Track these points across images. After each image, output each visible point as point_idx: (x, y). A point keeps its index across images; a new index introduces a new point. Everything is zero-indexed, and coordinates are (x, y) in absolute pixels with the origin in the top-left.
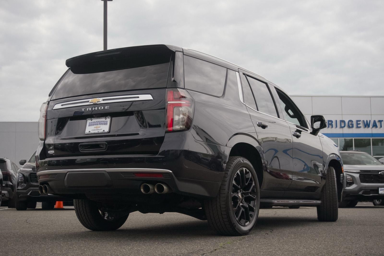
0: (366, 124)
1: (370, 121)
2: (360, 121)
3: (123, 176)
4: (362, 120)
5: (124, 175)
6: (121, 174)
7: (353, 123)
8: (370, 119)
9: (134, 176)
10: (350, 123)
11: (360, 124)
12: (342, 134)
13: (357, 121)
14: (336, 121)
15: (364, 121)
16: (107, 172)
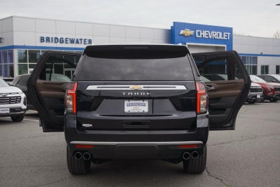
6: (169, 146)
16: (157, 145)
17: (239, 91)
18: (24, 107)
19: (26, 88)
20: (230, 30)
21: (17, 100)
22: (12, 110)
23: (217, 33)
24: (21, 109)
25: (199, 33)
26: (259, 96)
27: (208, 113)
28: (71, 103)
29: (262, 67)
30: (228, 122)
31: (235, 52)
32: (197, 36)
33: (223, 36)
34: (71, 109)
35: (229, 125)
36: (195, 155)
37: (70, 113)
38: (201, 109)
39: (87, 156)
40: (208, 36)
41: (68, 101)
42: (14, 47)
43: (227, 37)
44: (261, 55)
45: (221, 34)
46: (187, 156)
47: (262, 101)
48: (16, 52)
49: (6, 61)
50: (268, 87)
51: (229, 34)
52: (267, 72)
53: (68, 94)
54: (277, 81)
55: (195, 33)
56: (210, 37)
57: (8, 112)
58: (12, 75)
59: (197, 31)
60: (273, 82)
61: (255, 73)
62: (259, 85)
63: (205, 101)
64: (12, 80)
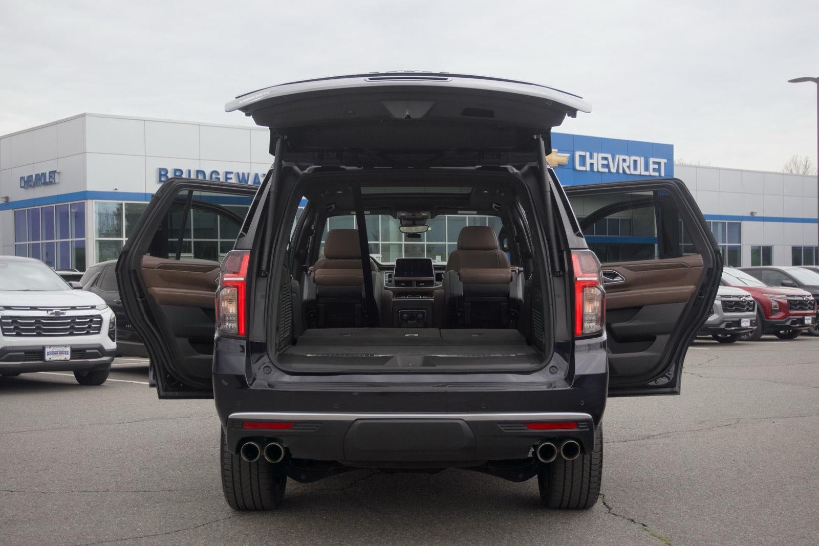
0: (242, 180)
1: (249, 174)
2: (232, 173)
3: (502, 428)
4: (235, 171)
5: (503, 426)
6: (499, 426)
7: (219, 177)
8: (249, 172)
9: (524, 429)
10: (214, 176)
11: (231, 178)
12: (198, 196)
13: (227, 173)
14: (189, 171)
15: (238, 174)
16: (466, 421)
17: (691, 288)
18: (111, 345)
19: (116, 296)
20: (667, 151)
21: (91, 324)
22: (77, 352)
23: (630, 160)
24: (101, 351)
25: (583, 158)
26: (745, 323)
27: (605, 336)
28: (232, 309)
29: (755, 251)
30: (662, 373)
31: (680, 184)
32: (578, 167)
33: (647, 169)
34: (235, 325)
35: (663, 381)
36: (570, 450)
37: (231, 337)
38: (586, 325)
39: (273, 453)
40: (607, 166)
41: (224, 304)
42: (86, 195)
43: (659, 170)
44: (752, 218)
45: (641, 161)
46: (547, 452)
47: (755, 336)
48: (92, 209)
49: (64, 234)
50: (770, 298)
51: (663, 161)
52: (768, 260)
53: (226, 285)
54: (796, 284)
55: (572, 159)
56: (614, 170)
57: (68, 357)
58: (81, 263)
59: (578, 154)
60: (784, 285)
61: (735, 261)
62: (747, 293)
63: (597, 304)
64: (77, 278)
